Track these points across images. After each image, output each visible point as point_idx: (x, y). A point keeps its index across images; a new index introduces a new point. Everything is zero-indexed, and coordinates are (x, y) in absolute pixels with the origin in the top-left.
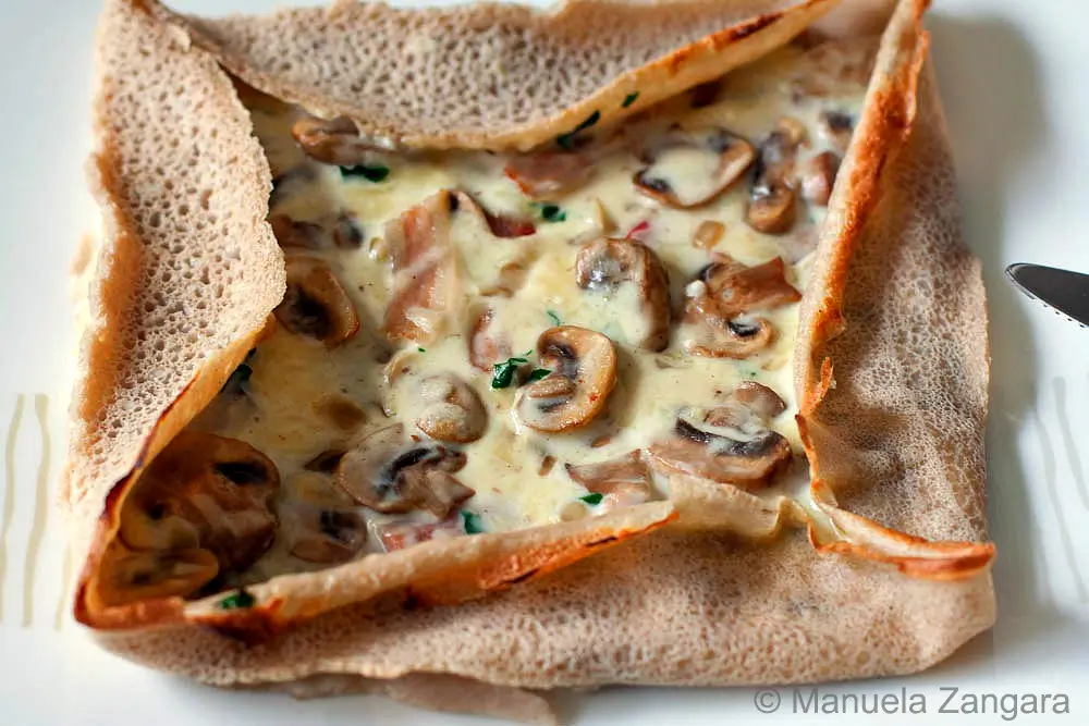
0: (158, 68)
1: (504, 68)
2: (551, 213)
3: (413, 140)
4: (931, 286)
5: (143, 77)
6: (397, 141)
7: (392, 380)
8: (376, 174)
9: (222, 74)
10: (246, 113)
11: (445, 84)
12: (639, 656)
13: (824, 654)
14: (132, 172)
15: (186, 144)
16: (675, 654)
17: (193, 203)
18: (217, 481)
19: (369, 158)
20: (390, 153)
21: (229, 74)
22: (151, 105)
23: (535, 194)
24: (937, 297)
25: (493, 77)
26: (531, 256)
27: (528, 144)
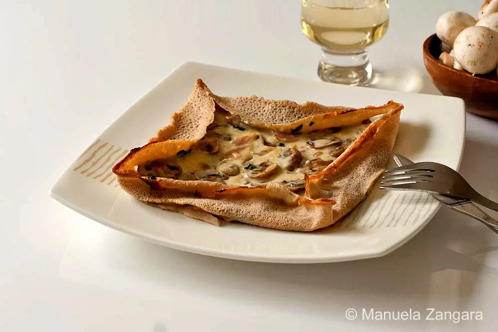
0: (200, 101)
1: (286, 116)
2: (282, 145)
3: (253, 123)
4: (366, 169)
5: (197, 103)
6: (249, 122)
7: (221, 164)
8: (242, 129)
9: (213, 102)
10: (215, 109)
11: (270, 117)
12: (242, 212)
13: (288, 221)
14: (183, 118)
15: (199, 116)
16: (251, 213)
17: (194, 126)
18: (166, 168)
19: (241, 125)
20: (247, 125)
21: (215, 102)
22: (196, 109)
23: (279, 140)
24: (367, 171)
25: (283, 117)
26: (271, 150)
27: (282, 130)
